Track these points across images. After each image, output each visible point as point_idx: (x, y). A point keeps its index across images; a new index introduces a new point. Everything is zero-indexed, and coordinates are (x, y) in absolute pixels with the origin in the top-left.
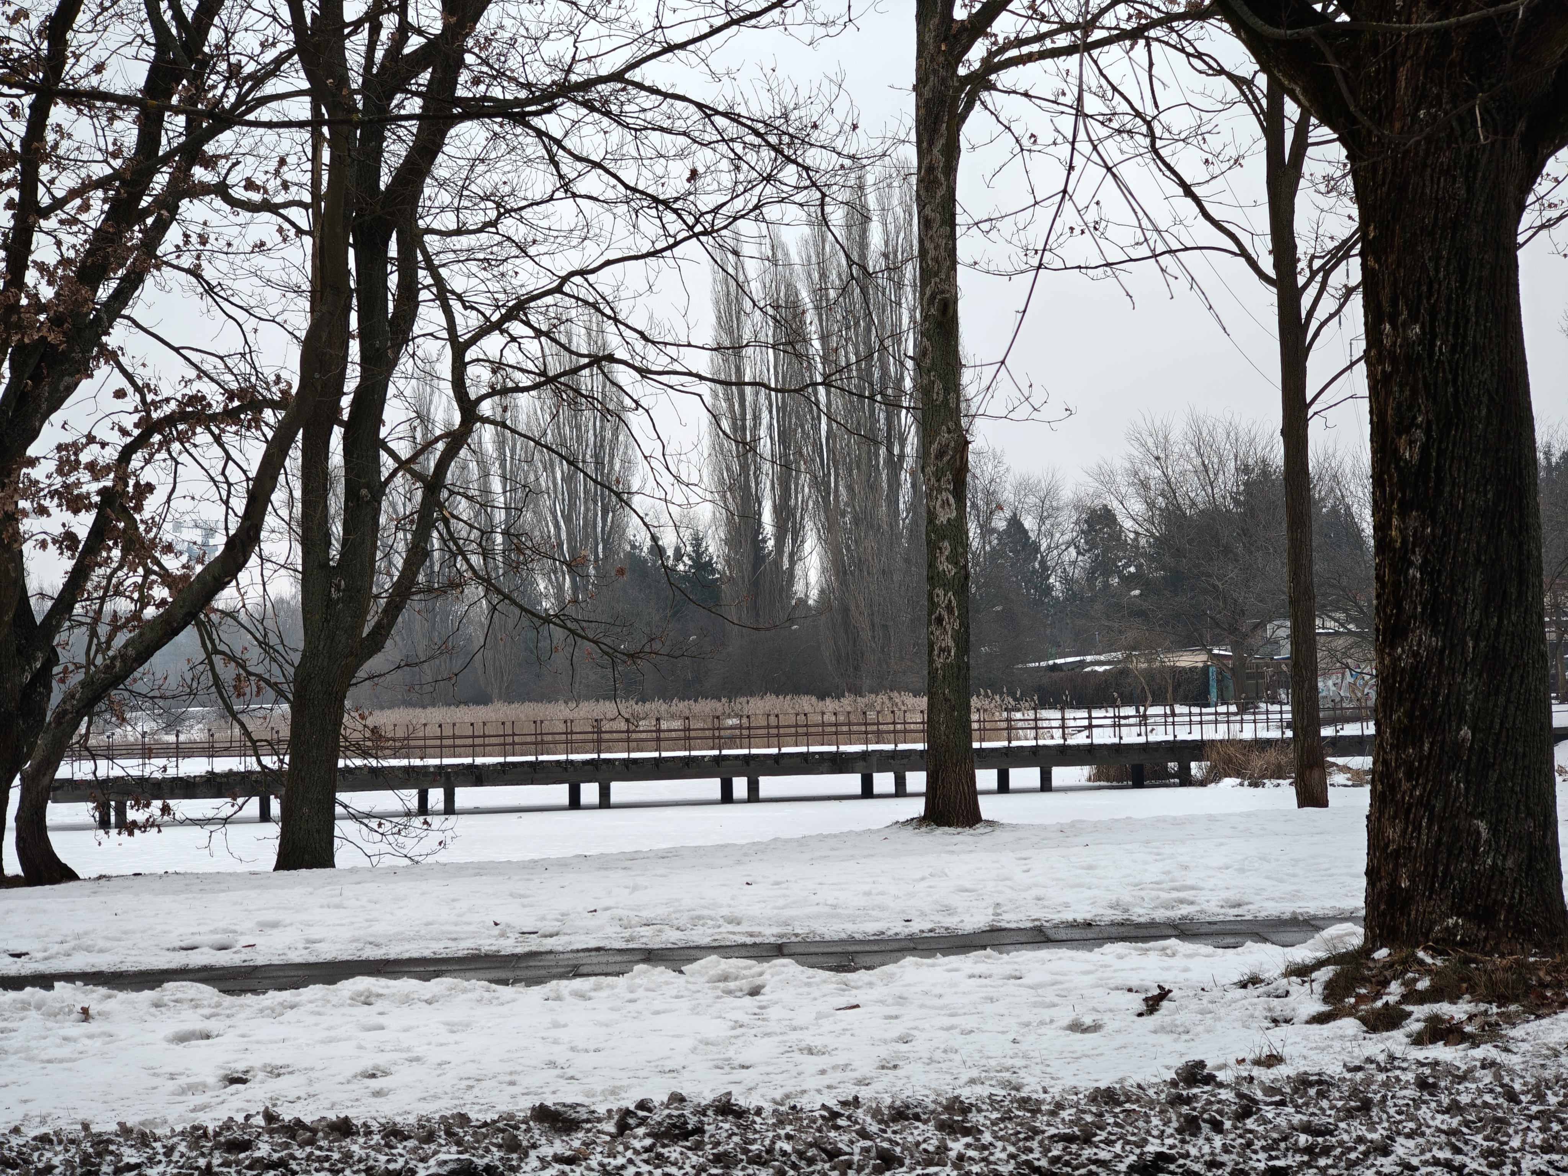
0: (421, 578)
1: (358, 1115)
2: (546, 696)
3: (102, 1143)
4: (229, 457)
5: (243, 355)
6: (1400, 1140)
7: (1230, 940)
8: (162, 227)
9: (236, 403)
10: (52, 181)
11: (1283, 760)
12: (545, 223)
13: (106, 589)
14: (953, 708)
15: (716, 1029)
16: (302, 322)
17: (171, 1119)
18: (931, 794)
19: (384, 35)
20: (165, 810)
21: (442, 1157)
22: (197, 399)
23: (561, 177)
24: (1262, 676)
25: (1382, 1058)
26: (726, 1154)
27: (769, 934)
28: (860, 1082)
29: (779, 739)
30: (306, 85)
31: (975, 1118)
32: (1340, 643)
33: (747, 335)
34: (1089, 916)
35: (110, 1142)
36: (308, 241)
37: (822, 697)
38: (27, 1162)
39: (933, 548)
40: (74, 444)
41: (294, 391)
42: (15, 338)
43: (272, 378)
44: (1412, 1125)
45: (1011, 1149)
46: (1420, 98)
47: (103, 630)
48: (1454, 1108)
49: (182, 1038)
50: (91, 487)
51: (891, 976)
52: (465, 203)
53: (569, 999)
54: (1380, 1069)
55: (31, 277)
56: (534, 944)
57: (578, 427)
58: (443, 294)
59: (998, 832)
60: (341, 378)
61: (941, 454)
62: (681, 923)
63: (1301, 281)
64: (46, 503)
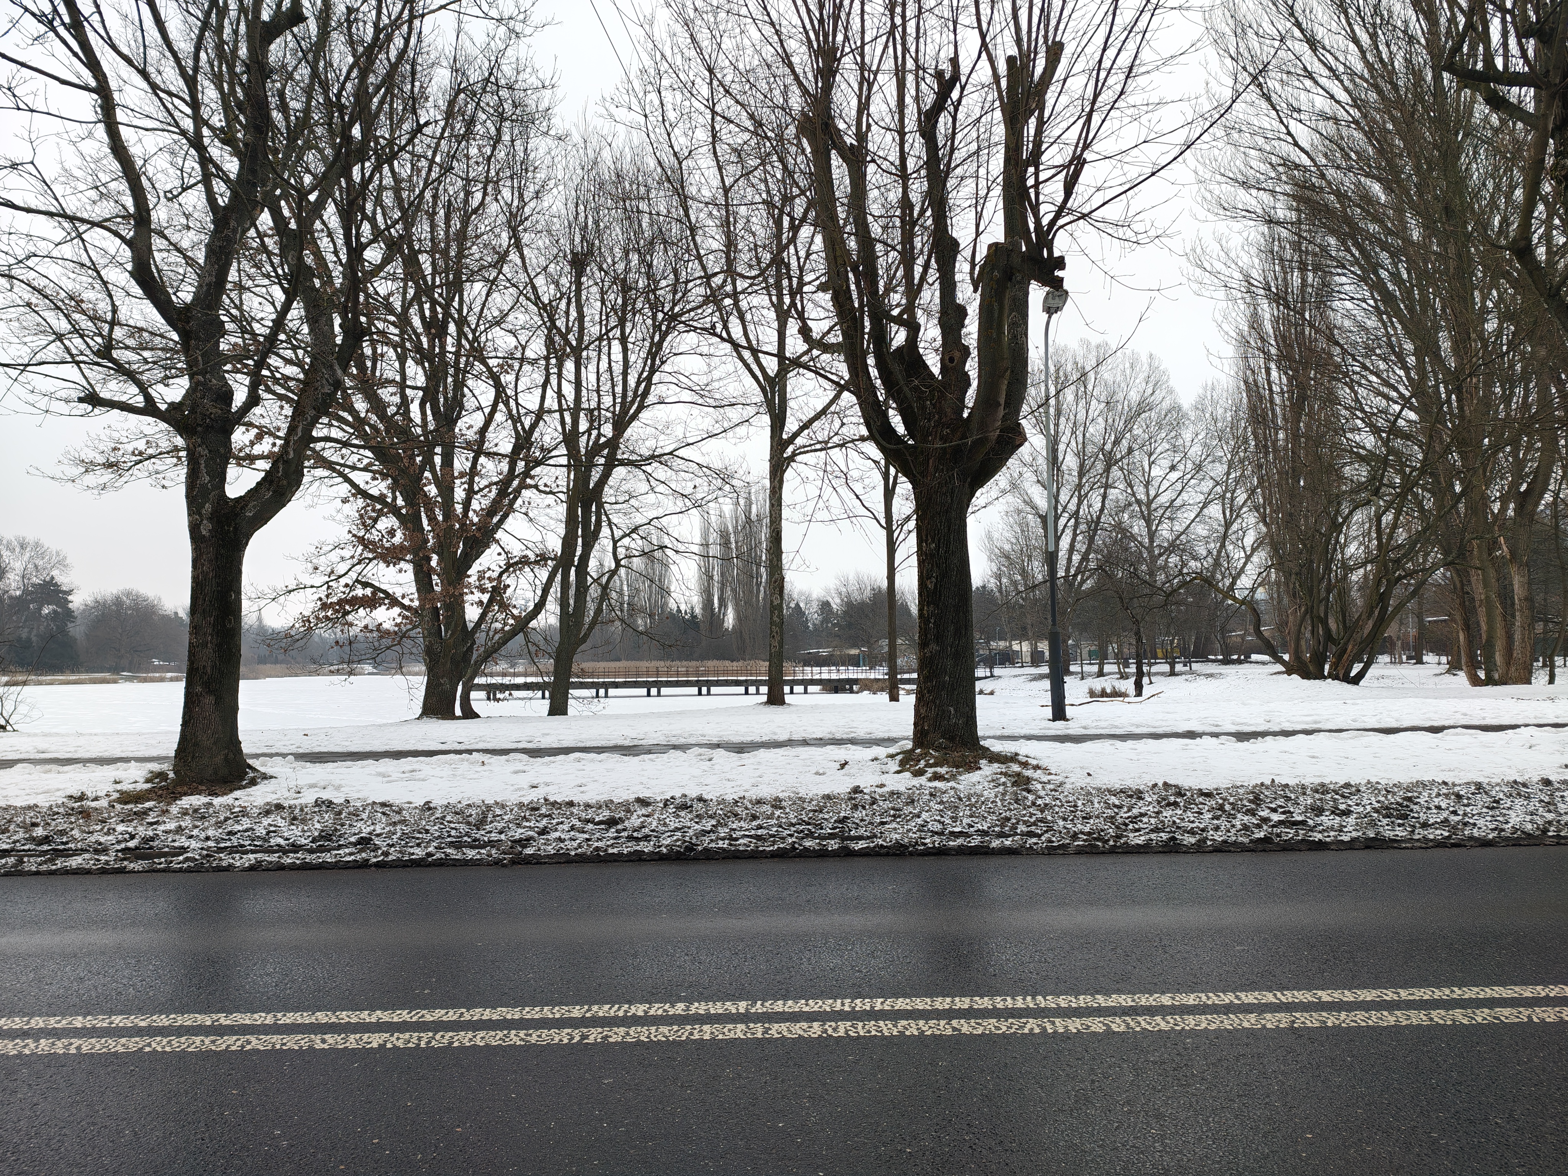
0: (599, 619)
1: (576, 800)
2: (640, 659)
3: (489, 807)
4: (536, 576)
5: (542, 542)
6: (924, 813)
7: (868, 745)
8: (515, 499)
9: (539, 558)
10: (479, 482)
11: (884, 685)
12: (645, 501)
13: (493, 620)
14: (777, 666)
15: (697, 772)
16: (562, 531)
17: (512, 800)
18: (769, 694)
19: (593, 437)
20: (510, 694)
21: (604, 814)
22: (525, 556)
23: (651, 486)
24: (878, 657)
25: (918, 786)
26: (700, 814)
27: (715, 740)
28: (745, 791)
29: (718, 675)
30: (566, 453)
31: (784, 804)
32: (903, 647)
33: (711, 541)
34: (821, 736)
35: (491, 807)
36: (565, 505)
38: (463, 813)
39: (772, 613)
40: (483, 570)
41: (559, 555)
42: (465, 535)
43: (552, 550)
44: (928, 808)
45: (796, 814)
46: (936, 469)
47: (491, 633)
48: (941, 803)
49: (516, 772)
50: (489, 585)
51: (756, 755)
52: (618, 494)
53: (648, 761)
54: (917, 789)
55: (471, 514)
56: (636, 743)
57: (654, 569)
58: (610, 524)
59: (791, 707)
60: (575, 551)
61: (775, 582)
62: (686, 736)
63: (894, 528)
64: (474, 590)
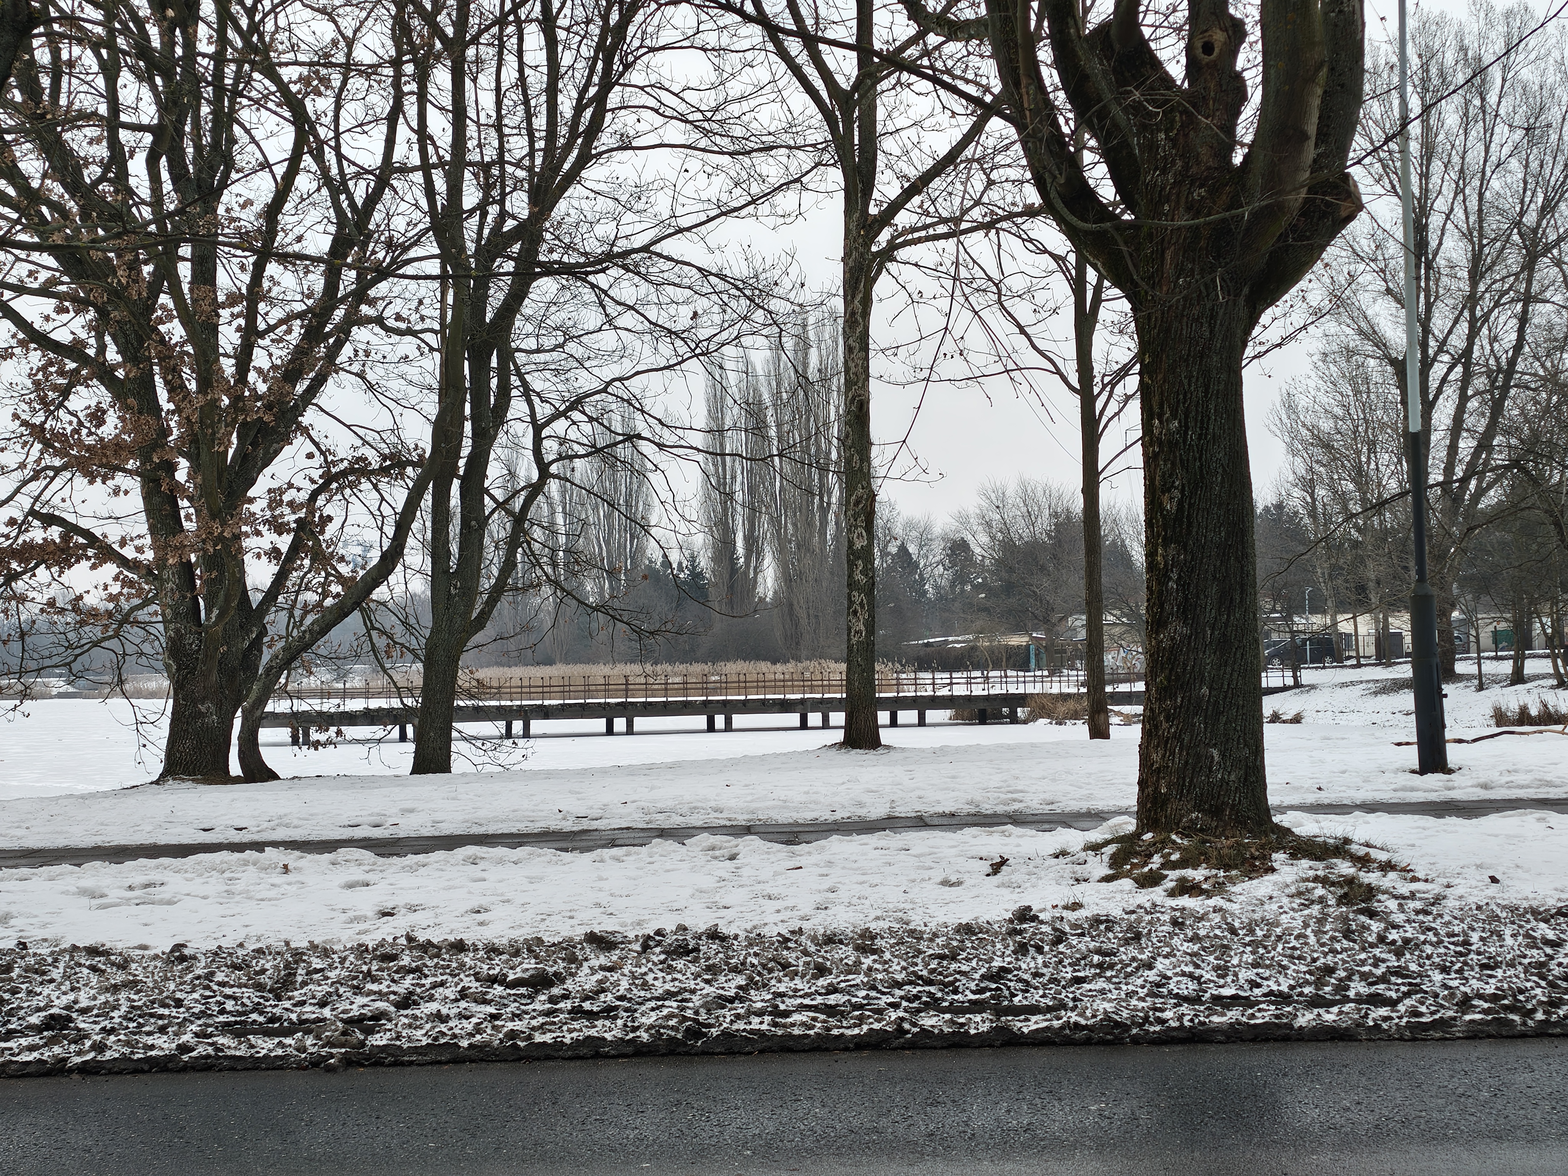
0: (510, 581)
1: (469, 938)
2: (592, 660)
3: (298, 955)
4: (383, 499)
5: (393, 431)
6: (1160, 959)
7: (1047, 826)
8: (339, 345)
9: (388, 463)
10: (267, 314)
11: (1079, 707)
12: (596, 346)
13: (300, 586)
14: (863, 671)
15: (708, 882)
16: (433, 410)
17: (343, 939)
18: (849, 728)
19: (490, 219)
20: (339, 733)
21: (525, 966)
22: (361, 460)
23: (607, 315)
24: (1065, 652)
25: (1148, 905)
26: (714, 965)
27: (742, 819)
28: (802, 919)
29: (746, 690)
30: (437, 251)
31: (879, 942)
32: (1117, 630)
33: (728, 423)
34: (953, 810)
35: (304, 954)
36: (437, 355)
37: (774, 663)
38: (248, 966)
39: (851, 565)
40: (280, 488)
41: (427, 455)
42: (241, 418)
43: (412, 446)
44: (1168, 949)
45: (903, 964)
46: (1180, 271)
47: (297, 613)
48: (1195, 939)
49: (351, 886)
50: (290, 518)
51: (823, 848)
52: (543, 332)
53: (609, 861)
54: (1147, 913)
55: (252, 376)
56: (585, 825)
57: (615, 482)
58: (527, 392)
59: (892, 753)
60: (459, 446)
61: (857, 503)
62: (683, 811)
63: (1096, 390)
64: (261, 528)
